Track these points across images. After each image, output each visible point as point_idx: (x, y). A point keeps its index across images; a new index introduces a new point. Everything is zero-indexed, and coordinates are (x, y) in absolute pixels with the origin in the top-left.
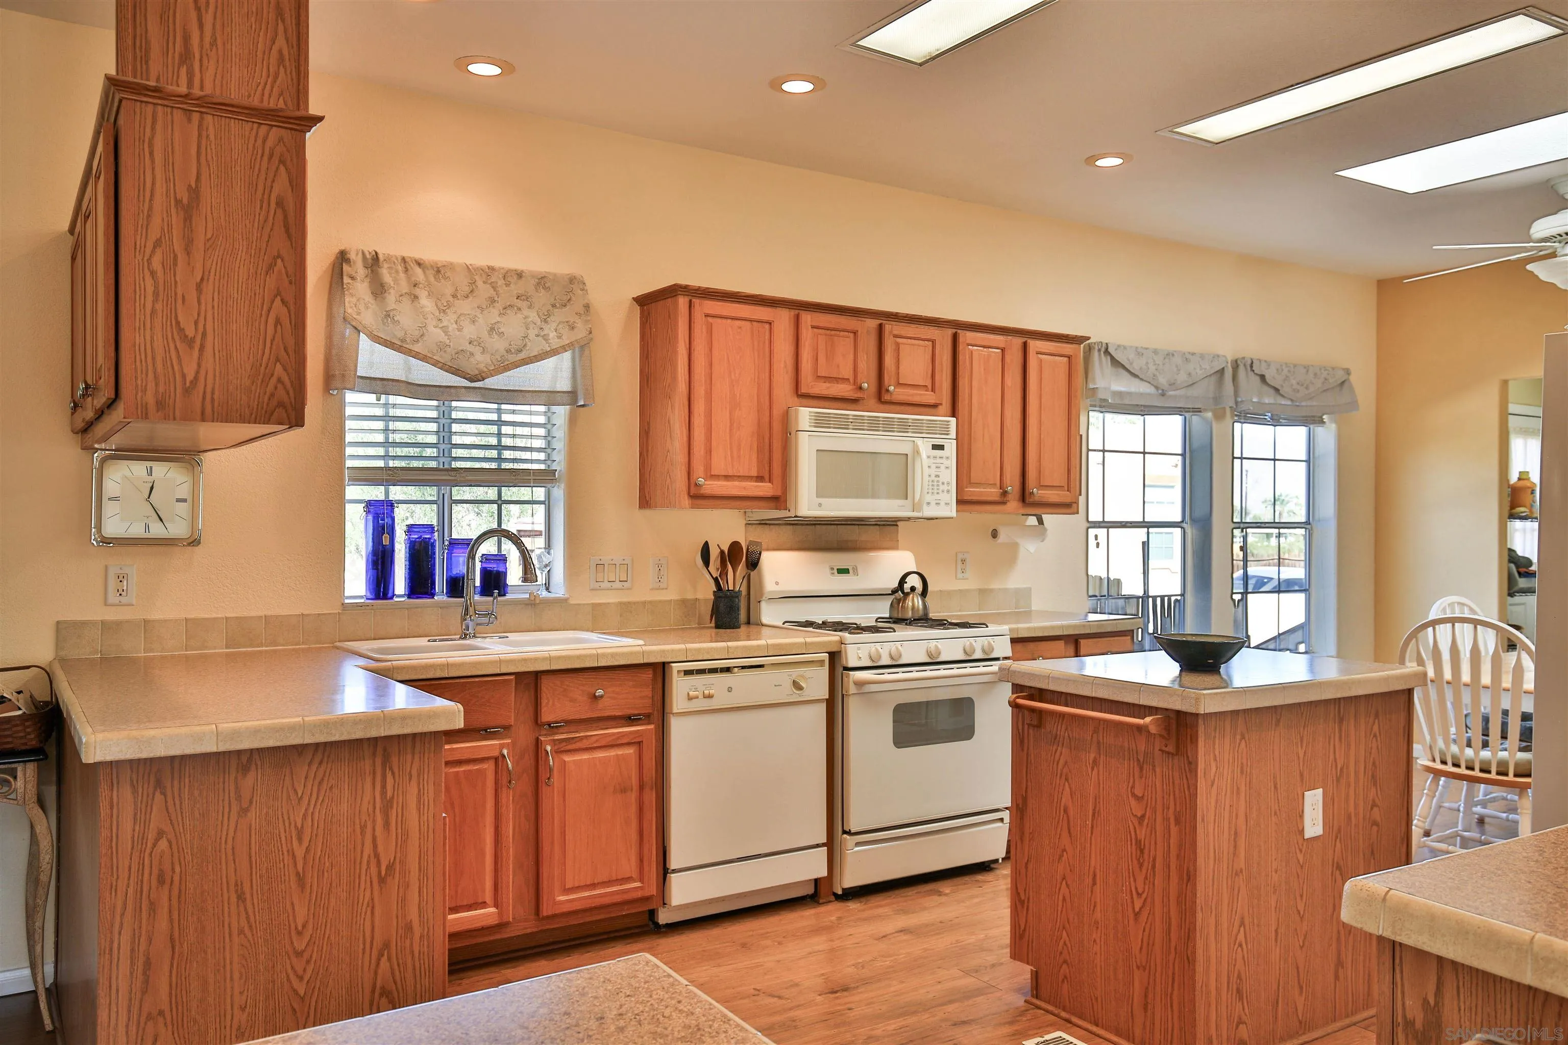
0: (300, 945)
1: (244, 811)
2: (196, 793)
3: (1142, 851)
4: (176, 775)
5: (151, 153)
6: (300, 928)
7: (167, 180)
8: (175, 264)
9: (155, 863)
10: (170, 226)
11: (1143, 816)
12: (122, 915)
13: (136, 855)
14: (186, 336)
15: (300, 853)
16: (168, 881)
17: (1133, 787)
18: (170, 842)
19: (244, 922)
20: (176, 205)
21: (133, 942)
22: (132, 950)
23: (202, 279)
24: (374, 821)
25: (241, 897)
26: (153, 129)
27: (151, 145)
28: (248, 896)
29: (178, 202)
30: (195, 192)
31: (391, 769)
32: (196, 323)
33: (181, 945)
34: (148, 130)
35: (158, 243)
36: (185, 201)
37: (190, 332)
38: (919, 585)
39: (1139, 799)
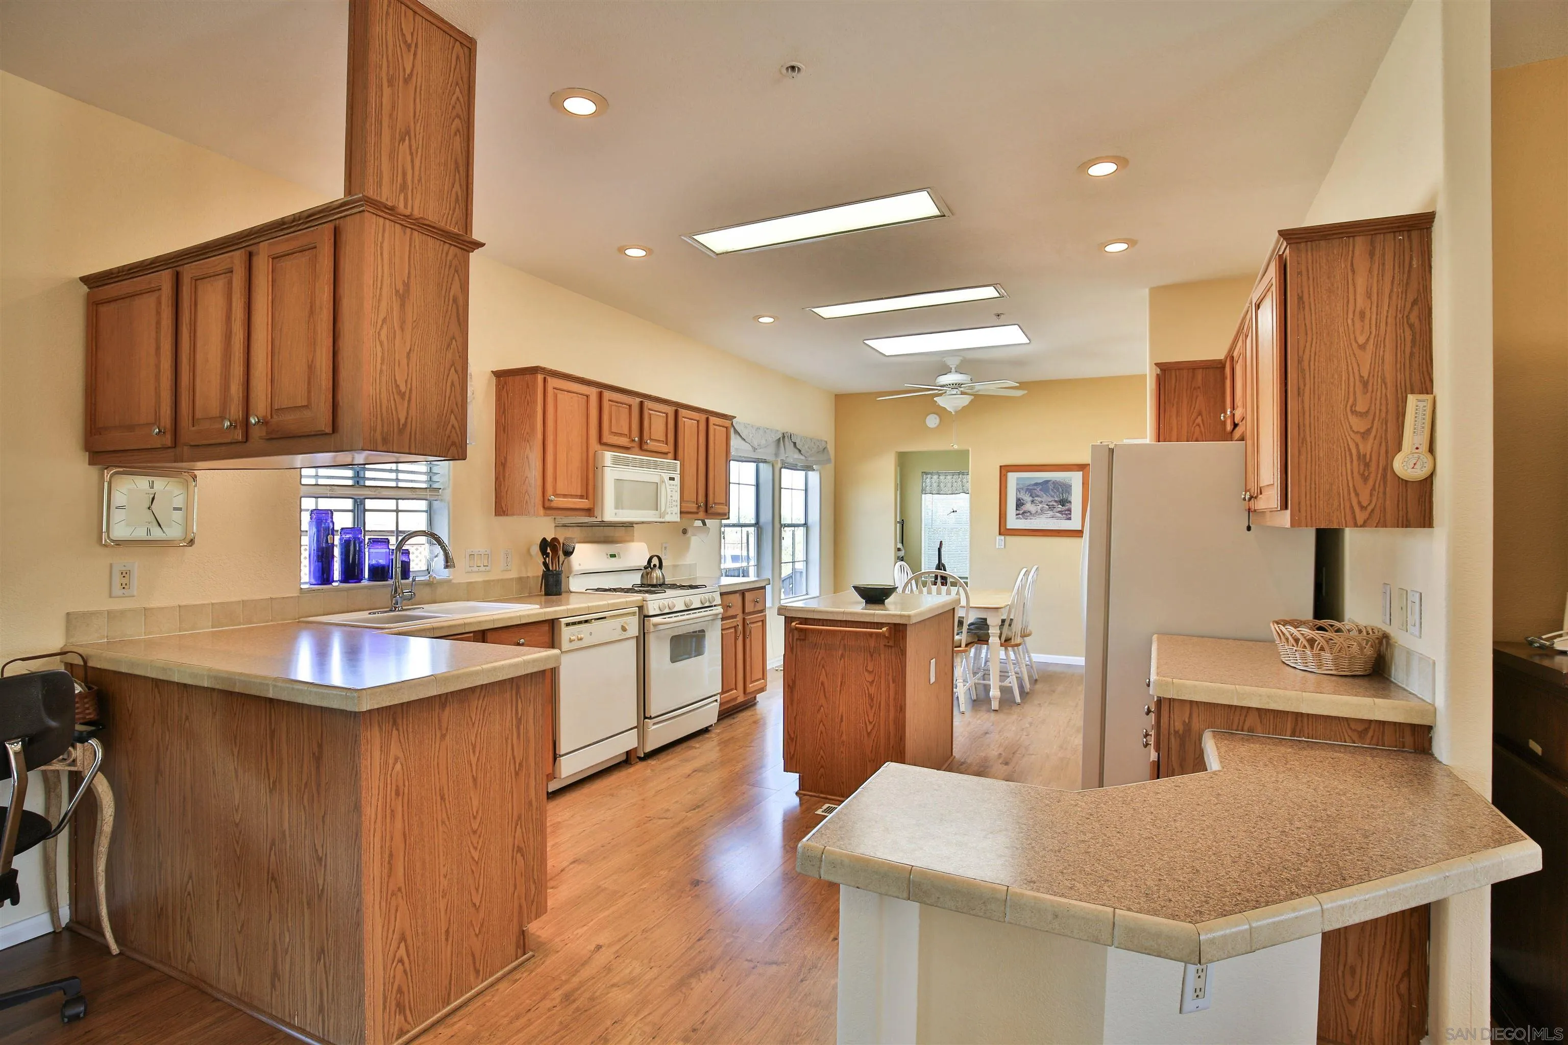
0: (475, 826)
1: (443, 736)
2: (416, 727)
3: (872, 700)
4: (405, 716)
5: (382, 254)
6: (475, 814)
7: (391, 275)
8: (395, 337)
9: (394, 782)
10: (392, 309)
11: (873, 681)
12: (375, 822)
13: (382, 777)
14: (400, 391)
15: (474, 760)
16: (401, 793)
17: (867, 666)
18: (402, 765)
19: (444, 815)
20: (396, 295)
21: (382, 841)
22: (382, 847)
23: (410, 350)
24: (512, 733)
25: (443, 798)
26: (383, 236)
27: (382, 247)
28: (446, 796)
29: (397, 291)
30: (407, 285)
31: (520, 697)
32: (406, 382)
33: (410, 838)
34: (380, 235)
35: (384, 320)
36: (401, 292)
37: (403, 388)
38: (657, 563)
39: (870, 672)
